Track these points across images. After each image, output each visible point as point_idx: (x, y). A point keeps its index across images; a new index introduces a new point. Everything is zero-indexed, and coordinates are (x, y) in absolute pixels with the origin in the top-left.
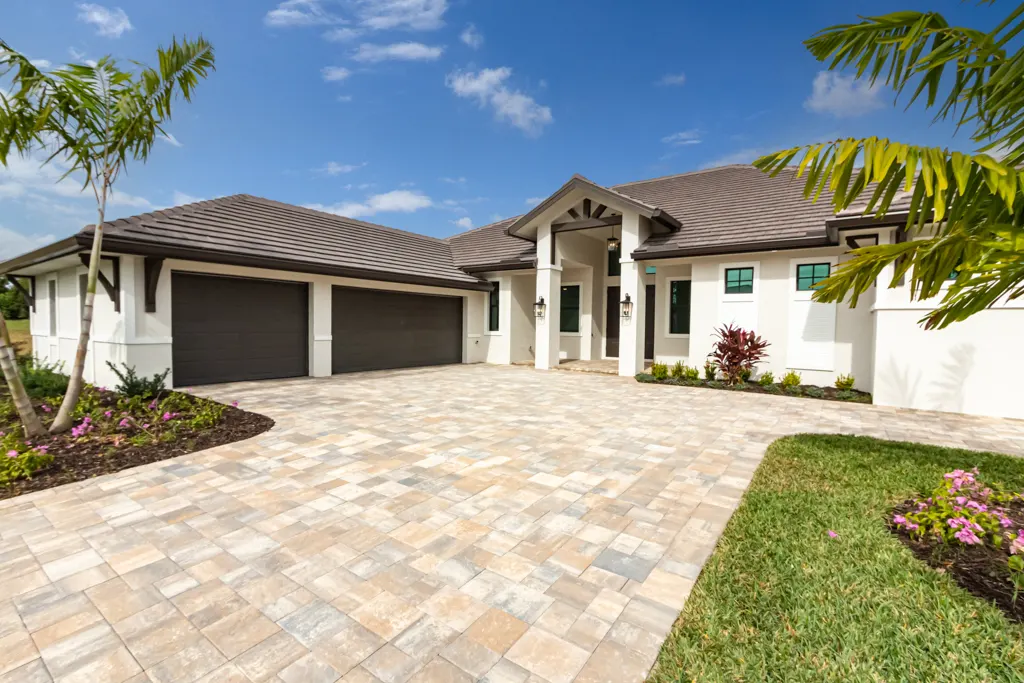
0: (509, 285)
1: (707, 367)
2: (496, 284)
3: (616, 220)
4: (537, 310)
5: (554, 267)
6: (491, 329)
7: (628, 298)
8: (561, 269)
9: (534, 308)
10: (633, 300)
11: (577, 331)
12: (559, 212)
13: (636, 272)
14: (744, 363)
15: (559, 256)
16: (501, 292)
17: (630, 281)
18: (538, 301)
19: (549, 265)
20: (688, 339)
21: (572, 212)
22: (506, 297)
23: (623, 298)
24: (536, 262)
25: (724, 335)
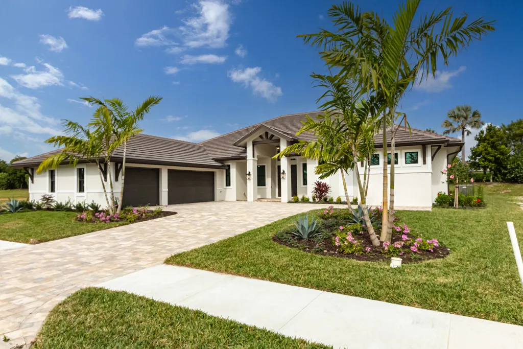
0: (235, 166)
1: (313, 197)
2: (229, 166)
3: (278, 141)
4: (248, 177)
5: (254, 159)
6: (227, 186)
7: (284, 171)
8: (257, 159)
9: (246, 176)
10: (286, 172)
11: (265, 185)
12: (256, 136)
13: (286, 161)
14: (324, 194)
15: (256, 154)
16: (231, 169)
17: (285, 164)
18: (248, 173)
19: (252, 158)
20: (307, 187)
21: (261, 137)
22: (233, 171)
23: (282, 172)
24: (246, 157)
25: (316, 184)
